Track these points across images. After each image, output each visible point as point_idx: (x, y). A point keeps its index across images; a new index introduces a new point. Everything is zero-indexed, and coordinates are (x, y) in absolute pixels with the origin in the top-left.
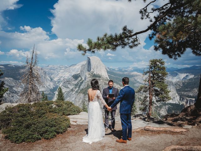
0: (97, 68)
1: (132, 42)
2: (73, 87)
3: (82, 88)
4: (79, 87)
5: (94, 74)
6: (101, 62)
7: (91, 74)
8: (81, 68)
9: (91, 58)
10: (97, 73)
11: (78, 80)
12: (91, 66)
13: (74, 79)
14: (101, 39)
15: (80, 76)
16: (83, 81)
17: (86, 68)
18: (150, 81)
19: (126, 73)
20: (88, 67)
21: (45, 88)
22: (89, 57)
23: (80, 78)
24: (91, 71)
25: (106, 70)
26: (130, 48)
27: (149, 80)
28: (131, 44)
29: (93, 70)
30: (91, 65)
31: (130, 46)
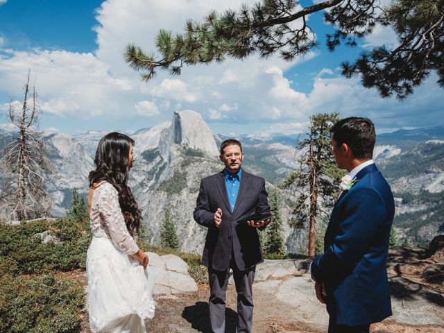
0: (195, 136)
1: (290, 41)
2: (143, 177)
3: (164, 179)
4: (157, 178)
5: (190, 149)
6: (203, 122)
7: (182, 148)
8: (160, 136)
9: (181, 114)
10: (195, 147)
11: (154, 162)
12: (183, 132)
13: (145, 161)
14: (198, 28)
15: (158, 153)
16: (165, 164)
17: (170, 136)
18: (312, 163)
19: (258, 145)
20: (176, 134)
21: (83, 181)
22: (177, 112)
23: (158, 159)
24: (183, 142)
25: (214, 141)
26: (285, 58)
27: (309, 161)
28: (287, 48)
29: (186, 140)
30: (182, 129)
31: (284, 54)
